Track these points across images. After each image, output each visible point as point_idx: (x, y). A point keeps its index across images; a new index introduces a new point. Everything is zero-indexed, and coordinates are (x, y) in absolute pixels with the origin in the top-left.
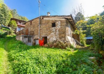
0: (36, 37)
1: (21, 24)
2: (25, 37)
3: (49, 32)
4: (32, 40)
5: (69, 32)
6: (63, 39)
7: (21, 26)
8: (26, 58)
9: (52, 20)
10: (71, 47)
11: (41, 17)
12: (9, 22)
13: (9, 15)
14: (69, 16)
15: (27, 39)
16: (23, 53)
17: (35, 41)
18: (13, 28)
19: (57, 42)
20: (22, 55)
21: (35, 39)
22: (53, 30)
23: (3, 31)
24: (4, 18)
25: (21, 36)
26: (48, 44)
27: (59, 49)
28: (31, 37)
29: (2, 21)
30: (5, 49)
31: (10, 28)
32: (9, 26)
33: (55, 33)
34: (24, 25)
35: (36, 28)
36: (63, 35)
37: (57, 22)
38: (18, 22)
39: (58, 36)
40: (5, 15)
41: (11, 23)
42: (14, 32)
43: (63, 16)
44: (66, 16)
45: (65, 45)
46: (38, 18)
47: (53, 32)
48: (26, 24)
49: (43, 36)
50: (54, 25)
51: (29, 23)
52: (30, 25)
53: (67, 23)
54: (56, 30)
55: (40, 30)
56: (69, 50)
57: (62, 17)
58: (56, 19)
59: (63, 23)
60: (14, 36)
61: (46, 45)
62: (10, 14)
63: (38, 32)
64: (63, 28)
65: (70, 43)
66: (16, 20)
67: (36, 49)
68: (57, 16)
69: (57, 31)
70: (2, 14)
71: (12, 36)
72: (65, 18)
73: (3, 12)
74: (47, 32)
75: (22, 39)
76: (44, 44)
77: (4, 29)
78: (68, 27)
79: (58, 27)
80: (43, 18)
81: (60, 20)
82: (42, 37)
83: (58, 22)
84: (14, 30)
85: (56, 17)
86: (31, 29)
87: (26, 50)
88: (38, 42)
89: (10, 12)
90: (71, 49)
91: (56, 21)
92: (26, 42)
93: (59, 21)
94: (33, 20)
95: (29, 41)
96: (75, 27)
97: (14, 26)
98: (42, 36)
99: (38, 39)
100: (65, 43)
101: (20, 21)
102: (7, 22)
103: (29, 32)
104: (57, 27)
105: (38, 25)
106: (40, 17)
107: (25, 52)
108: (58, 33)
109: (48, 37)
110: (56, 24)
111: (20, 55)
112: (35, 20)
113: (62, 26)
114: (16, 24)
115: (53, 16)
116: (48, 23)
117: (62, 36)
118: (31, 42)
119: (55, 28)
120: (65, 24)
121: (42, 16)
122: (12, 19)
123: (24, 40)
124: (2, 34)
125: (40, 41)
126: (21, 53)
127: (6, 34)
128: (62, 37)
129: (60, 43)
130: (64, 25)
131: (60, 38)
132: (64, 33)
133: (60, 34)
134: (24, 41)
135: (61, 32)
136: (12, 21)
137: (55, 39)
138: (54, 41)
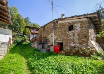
0: (50, 43)
1: (34, 31)
2: (39, 44)
3: (65, 37)
4: (46, 46)
6: (84, 44)
7: (34, 33)
9: (68, 23)
10: (98, 55)
11: (55, 20)
12: (23, 31)
13: (23, 24)
14: (93, 14)
15: (41, 46)
17: (49, 48)
18: (27, 35)
19: (76, 48)
20: (41, 64)
21: (49, 46)
22: (70, 34)
23: (19, 39)
24: (19, 27)
25: (35, 42)
26: (65, 51)
27: (81, 57)
28: (45, 44)
29: (18, 30)
30: (24, 56)
31: (25, 36)
32: (24, 33)
33: (73, 38)
34: (37, 32)
37: (76, 24)
38: (31, 30)
39: (77, 41)
40: (20, 24)
41: (26, 31)
42: (28, 39)
43: (85, 15)
44: (90, 14)
45: (88, 51)
46: (52, 22)
47: (70, 36)
48: (39, 30)
49: (58, 42)
50: (71, 28)
51: (42, 28)
52: (43, 31)
53: (90, 23)
54: (74, 34)
56: (97, 59)
57: (82, 17)
58: (73, 21)
59: (84, 24)
60: (28, 43)
61: (62, 52)
62: (24, 22)
64: (84, 30)
65: (96, 50)
66: (29, 27)
68: (76, 16)
69: (76, 34)
70: (17, 24)
71: (27, 43)
72: (87, 18)
73: (18, 22)
74: (63, 37)
75: (37, 46)
76: (61, 51)
77: (20, 37)
78: (91, 28)
79: (78, 29)
80: (57, 22)
81: (80, 21)
82: (57, 43)
84: (28, 38)
85: (74, 18)
86: (44, 35)
88: (52, 49)
89: (24, 20)
90: (99, 58)
91: (74, 23)
92: (41, 49)
93: (79, 23)
94: (46, 25)
95: (43, 47)
96: (101, 28)
97: (28, 33)
98: (57, 42)
99: (52, 46)
100: (88, 49)
101: (33, 28)
102: (22, 31)
104: (76, 31)
105: (52, 30)
106: (54, 21)
108: (76, 37)
110: (74, 26)
112: (48, 25)
113: (83, 28)
114: (29, 32)
115: (69, 18)
116: (64, 26)
117: (83, 41)
118: (45, 49)
119: (73, 31)
120: (88, 25)
122: (26, 27)
123: (39, 47)
124: (19, 42)
125: (54, 48)
127: (22, 41)
128: (83, 42)
129: (81, 49)
130: (85, 27)
131: (80, 44)
132: (86, 36)
134: (38, 48)
135: (82, 36)
136: (26, 28)
137: (73, 45)
138: (72, 47)
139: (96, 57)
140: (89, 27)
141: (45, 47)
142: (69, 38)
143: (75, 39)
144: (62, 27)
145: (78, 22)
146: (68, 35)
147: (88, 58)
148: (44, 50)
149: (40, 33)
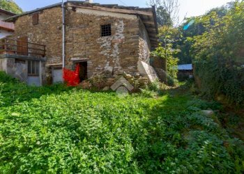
0: (53, 61)
2: (17, 60)
3: (93, 48)
4: (41, 69)
5: (145, 52)
6: (131, 68)
8: (33, 125)
9: (101, 17)
10: (152, 88)
11: (69, 4)
14: (146, 10)
15: (25, 66)
16: (19, 111)
17: (51, 73)
19: (114, 76)
20: (16, 117)
21: (50, 68)
22: (103, 44)
28: (38, 61)
33: (110, 53)
35: (54, 36)
36: (131, 58)
37: (116, 24)
39: (118, 59)
43: (133, 8)
44: (141, 10)
45: (137, 82)
46: (59, 6)
47: (105, 48)
48: (18, 21)
49: (75, 59)
50: (106, 30)
51: (29, 17)
52: (31, 24)
53: (140, 27)
54: (112, 45)
55: (65, 42)
56: (149, 96)
57: (129, 11)
58: (112, 15)
59: (132, 26)
61: (84, 83)
63: (60, 48)
64: (131, 40)
65: (149, 79)
67: (59, 96)
68: (116, 6)
69: (116, 46)
72: (137, 15)
74: (88, 47)
75: (8, 65)
76: (81, 81)
78: (143, 38)
79: (119, 35)
80: (74, 9)
81: (124, 19)
82: (74, 61)
83: (118, 23)
85: (113, 10)
86: (35, 37)
87: (29, 99)
88: (59, 76)
90: (153, 94)
91: (113, 20)
92: (22, 75)
93: (122, 22)
94: (41, 11)
95: (32, 72)
96: (158, 40)
98: (72, 59)
100: (137, 77)
103: (30, 46)
104: (116, 38)
105: (60, 28)
106: (65, 4)
107: (24, 105)
108: (117, 51)
109: (89, 62)
110: (112, 27)
111: (11, 118)
112: (49, 11)
113: (129, 36)
115: (103, 6)
116: (90, 24)
117: (129, 60)
118: (38, 75)
119: (110, 38)
120: (138, 29)
121: (72, 3)
123: (14, 69)
125: (65, 73)
126: (13, 111)
128: (129, 63)
129: (124, 77)
130: (133, 33)
131: (124, 66)
133: (122, 56)
134: (14, 73)
135: (127, 50)
137: (110, 69)
138: (108, 72)
139: (149, 92)
140: (140, 34)
141: (38, 71)
142: (101, 53)
143: (114, 55)
144: (86, 23)
145: (120, 19)
146: (99, 45)
147: (136, 94)
148: (32, 78)
149: (23, 29)
